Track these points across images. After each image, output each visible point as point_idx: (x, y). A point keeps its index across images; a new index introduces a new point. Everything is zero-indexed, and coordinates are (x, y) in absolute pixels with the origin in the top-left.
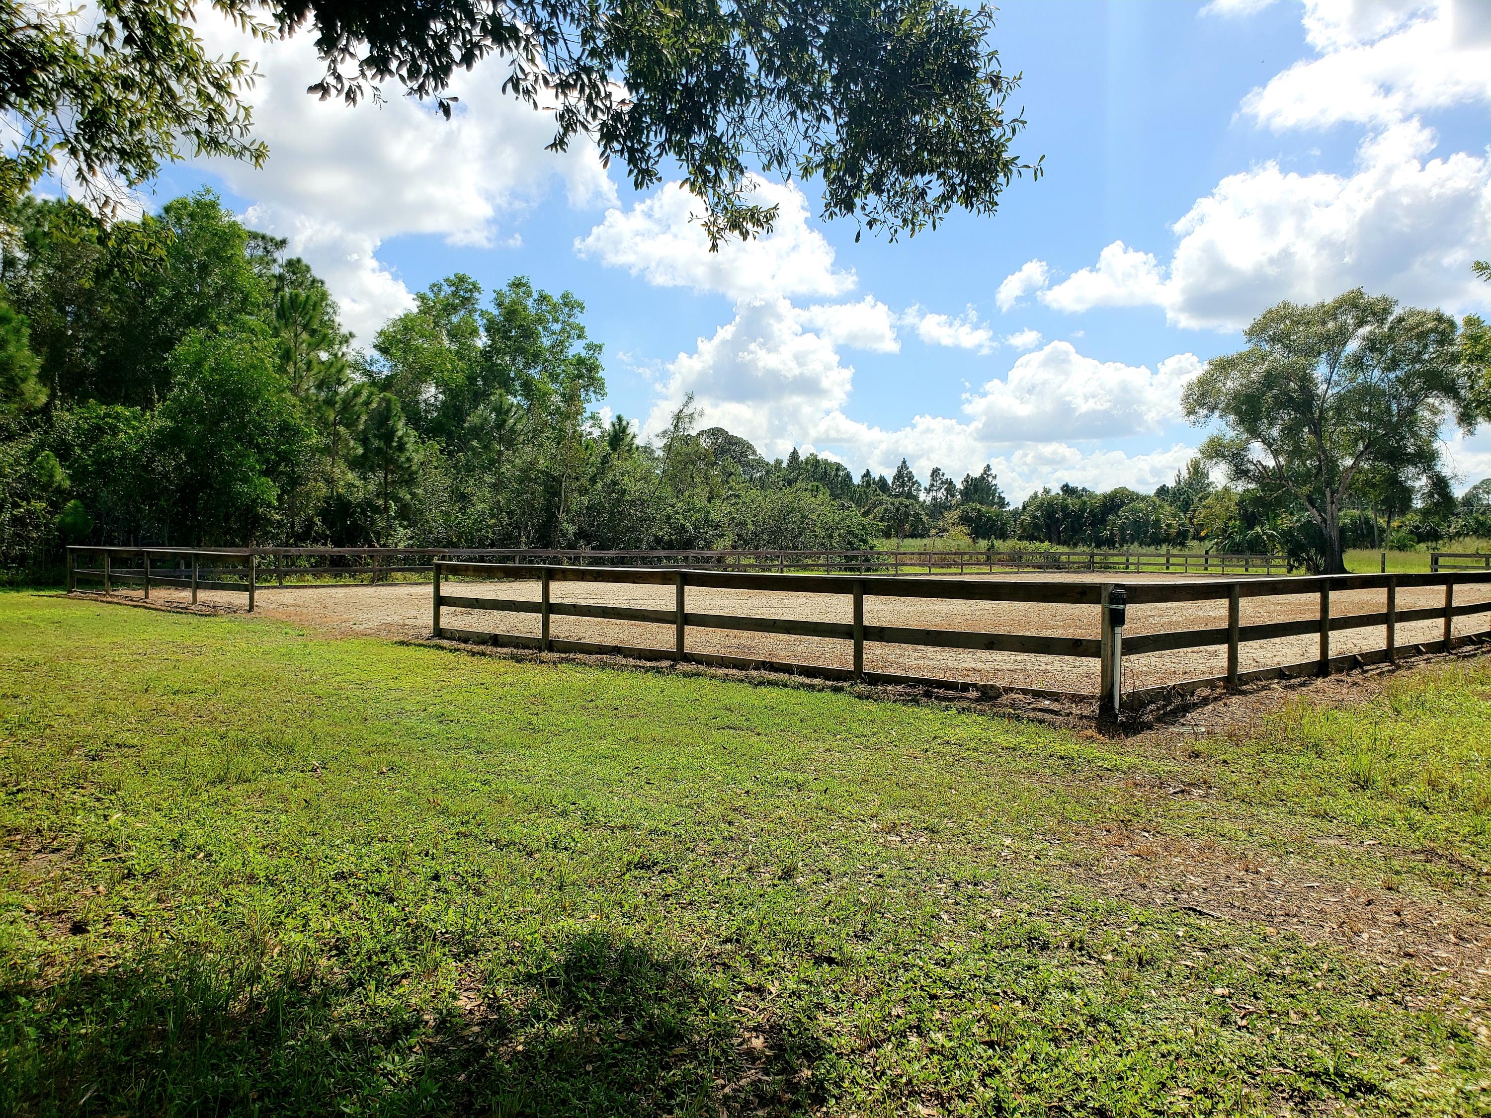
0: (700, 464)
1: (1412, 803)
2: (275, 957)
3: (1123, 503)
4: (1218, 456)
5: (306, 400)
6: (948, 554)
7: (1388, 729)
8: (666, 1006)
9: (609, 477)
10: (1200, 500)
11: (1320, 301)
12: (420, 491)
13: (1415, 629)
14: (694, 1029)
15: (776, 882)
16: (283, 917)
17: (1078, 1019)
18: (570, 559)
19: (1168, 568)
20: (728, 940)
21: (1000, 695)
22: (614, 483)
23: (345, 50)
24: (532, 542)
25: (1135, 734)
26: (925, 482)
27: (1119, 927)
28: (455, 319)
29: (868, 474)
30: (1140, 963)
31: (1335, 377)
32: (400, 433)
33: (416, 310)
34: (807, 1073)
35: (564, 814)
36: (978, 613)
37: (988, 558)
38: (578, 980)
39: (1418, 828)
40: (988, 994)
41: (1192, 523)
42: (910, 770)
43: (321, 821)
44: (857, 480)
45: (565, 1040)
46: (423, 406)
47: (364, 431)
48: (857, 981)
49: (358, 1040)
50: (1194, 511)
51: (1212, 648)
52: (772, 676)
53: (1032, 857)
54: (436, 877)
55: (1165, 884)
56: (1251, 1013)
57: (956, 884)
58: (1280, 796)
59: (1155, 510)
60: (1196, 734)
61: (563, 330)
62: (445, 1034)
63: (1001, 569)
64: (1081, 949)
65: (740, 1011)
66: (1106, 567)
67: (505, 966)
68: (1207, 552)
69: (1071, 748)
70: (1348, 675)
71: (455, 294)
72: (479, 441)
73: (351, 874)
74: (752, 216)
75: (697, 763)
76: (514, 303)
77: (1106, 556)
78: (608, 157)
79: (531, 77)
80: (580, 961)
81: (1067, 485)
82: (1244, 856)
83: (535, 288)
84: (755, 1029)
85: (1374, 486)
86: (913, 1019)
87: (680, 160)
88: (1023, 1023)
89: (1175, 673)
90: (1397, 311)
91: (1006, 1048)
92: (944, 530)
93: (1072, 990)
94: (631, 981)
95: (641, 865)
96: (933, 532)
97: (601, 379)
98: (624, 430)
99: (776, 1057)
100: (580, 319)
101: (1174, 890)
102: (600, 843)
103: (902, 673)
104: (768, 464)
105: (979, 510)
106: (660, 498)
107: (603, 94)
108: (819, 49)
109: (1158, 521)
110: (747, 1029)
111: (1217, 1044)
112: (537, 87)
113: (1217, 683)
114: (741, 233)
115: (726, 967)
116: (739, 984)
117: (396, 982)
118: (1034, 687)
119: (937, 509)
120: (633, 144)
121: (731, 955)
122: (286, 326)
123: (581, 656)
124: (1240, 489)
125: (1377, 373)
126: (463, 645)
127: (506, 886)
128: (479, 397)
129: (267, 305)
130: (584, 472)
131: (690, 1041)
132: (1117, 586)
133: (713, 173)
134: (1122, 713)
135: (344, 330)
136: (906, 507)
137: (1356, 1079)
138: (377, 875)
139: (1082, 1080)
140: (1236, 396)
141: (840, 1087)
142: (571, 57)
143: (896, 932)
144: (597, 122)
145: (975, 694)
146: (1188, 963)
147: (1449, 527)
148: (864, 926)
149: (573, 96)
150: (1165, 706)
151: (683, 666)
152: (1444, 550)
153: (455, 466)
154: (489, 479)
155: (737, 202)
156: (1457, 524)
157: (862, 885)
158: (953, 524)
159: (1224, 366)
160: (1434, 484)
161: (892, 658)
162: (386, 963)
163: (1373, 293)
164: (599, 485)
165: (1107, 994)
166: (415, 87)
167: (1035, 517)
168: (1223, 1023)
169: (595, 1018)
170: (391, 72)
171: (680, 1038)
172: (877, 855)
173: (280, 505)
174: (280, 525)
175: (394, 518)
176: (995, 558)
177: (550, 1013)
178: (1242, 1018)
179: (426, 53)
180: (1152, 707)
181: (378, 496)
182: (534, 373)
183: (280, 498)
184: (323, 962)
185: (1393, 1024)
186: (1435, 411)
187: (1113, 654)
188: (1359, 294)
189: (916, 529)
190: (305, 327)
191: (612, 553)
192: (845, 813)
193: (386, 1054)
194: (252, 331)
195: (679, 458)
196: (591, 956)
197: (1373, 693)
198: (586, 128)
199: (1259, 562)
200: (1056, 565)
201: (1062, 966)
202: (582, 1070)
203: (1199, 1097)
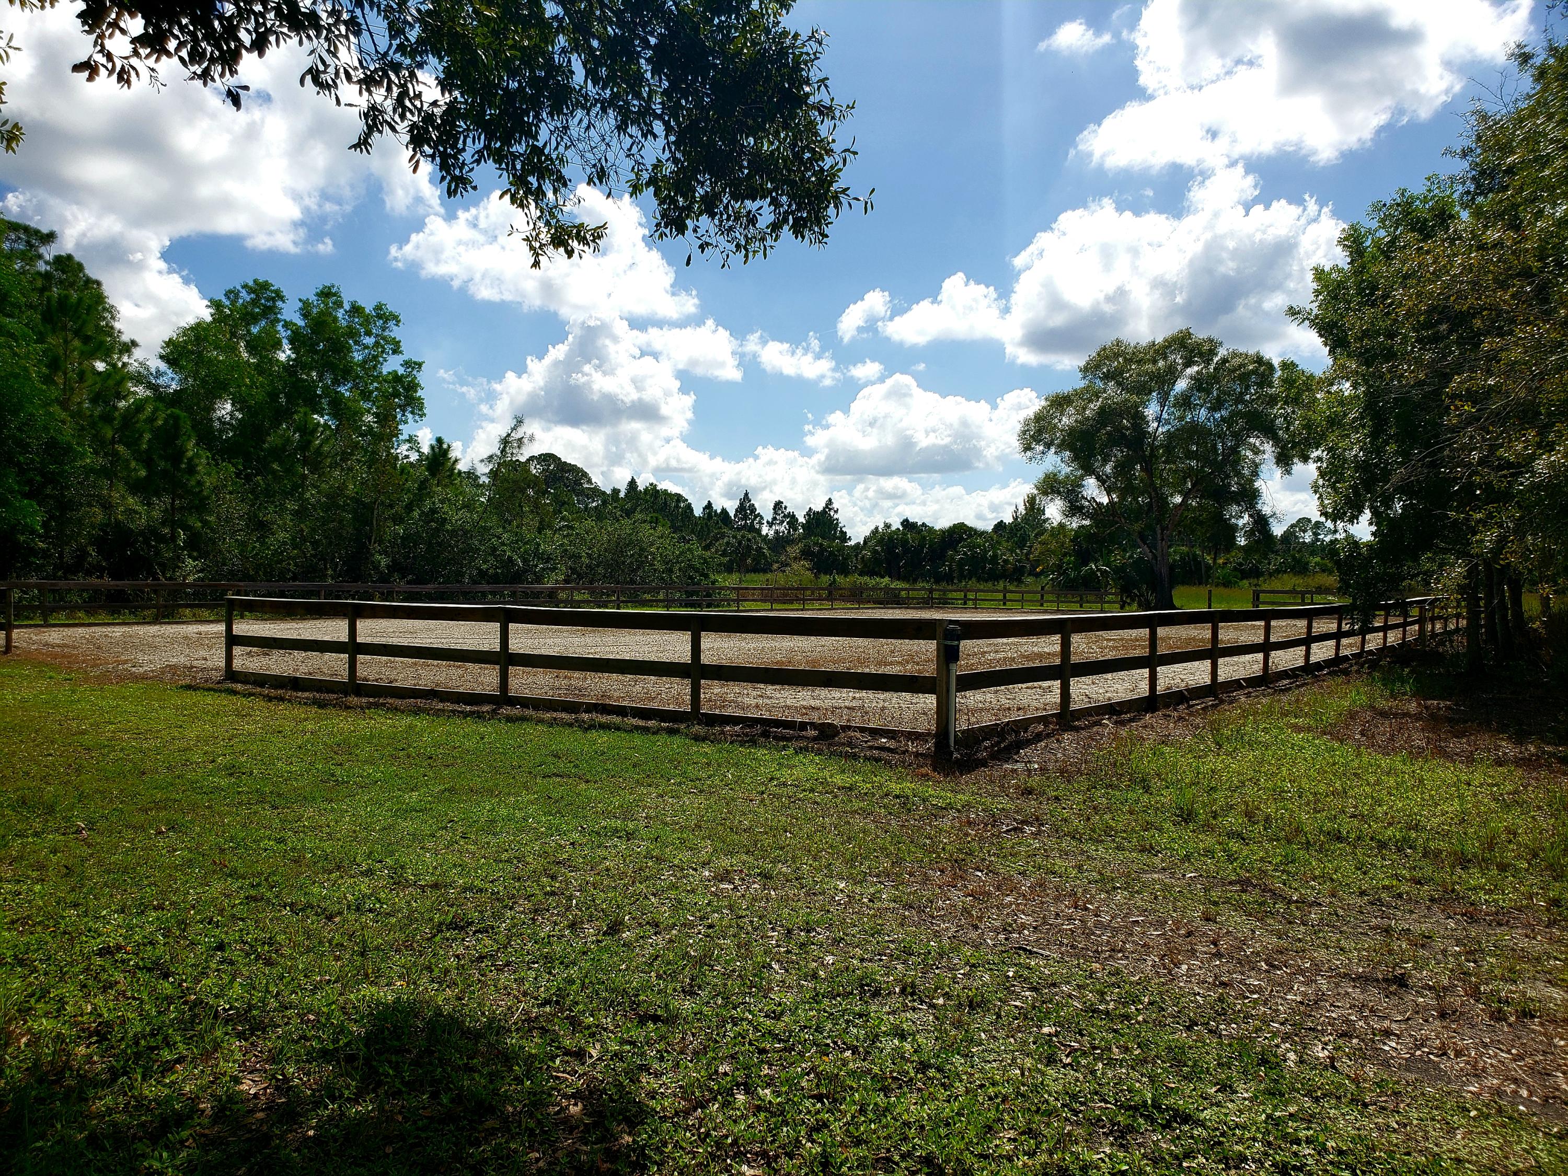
0: (531, 492)
1: (1231, 835)
2: (23, 1047)
3: (962, 539)
4: (1053, 492)
5: (77, 415)
6: (789, 589)
7: (1212, 762)
8: (476, 1076)
9: (428, 504)
10: (1036, 535)
11: (1151, 339)
12: (212, 519)
13: (1237, 663)
14: (508, 1099)
15: (600, 938)
16: (33, 1001)
17: (908, 1067)
18: (383, 594)
19: (1004, 604)
20: (547, 1002)
21: (838, 733)
22: (433, 511)
23: (115, 25)
24: (340, 576)
25: (969, 772)
26: (768, 515)
27: (950, 969)
28: (255, 330)
29: (709, 506)
30: (970, 1006)
31: (1165, 416)
32: (190, 454)
33: (209, 319)
34: (628, 1139)
35: (369, 873)
36: (818, 649)
37: (830, 593)
38: (379, 1053)
39: (1236, 859)
40: (817, 1045)
41: (1028, 559)
42: (744, 814)
43: (85, 890)
44: (698, 512)
45: (363, 1120)
46: (217, 424)
47: (147, 451)
48: (683, 1038)
49: (119, 1137)
50: (1031, 547)
51: (1046, 684)
52: (604, 719)
53: (865, 900)
54: (221, 947)
55: (997, 924)
56: (1076, 1050)
57: (789, 931)
58: (1108, 830)
59: (993, 547)
60: (1029, 771)
61: (377, 344)
62: (223, 1123)
63: (842, 605)
64: (912, 994)
65: (558, 1078)
66: (943, 603)
67: (297, 1042)
68: (1043, 588)
69: (908, 786)
70: (1175, 710)
71: (254, 302)
72: (280, 465)
73: (119, 948)
74: (578, 233)
75: (519, 814)
76: (321, 313)
77: (945, 591)
78: (418, 162)
79: (331, 70)
80: (383, 1032)
81: (906, 520)
82: (1073, 894)
83: (347, 298)
84: (573, 1096)
85: (1201, 523)
86: (740, 1075)
87: (499, 169)
88: (852, 1074)
89: (1009, 709)
90: (1222, 352)
91: (835, 1100)
92: (787, 565)
93: (903, 1037)
94: (439, 1051)
95: (453, 926)
96: (775, 566)
97: (420, 398)
98: (445, 453)
99: (595, 1125)
100: (395, 332)
101: (1005, 930)
102: (408, 903)
103: (739, 713)
104: (604, 493)
105: (821, 545)
106: (484, 528)
107: (412, 94)
108: (649, 60)
109: (995, 556)
110: (565, 1096)
111: (1042, 1083)
112: (338, 81)
113: (1050, 719)
114: (567, 251)
115: (544, 1031)
116: (558, 1048)
117: (168, 1067)
118: (871, 725)
119: (779, 542)
120: (445, 149)
121: (550, 1018)
122: (54, 331)
123: (390, 701)
124: (1074, 525)
125: (1203, 412)
126: (259, 689)
127: (302, 954)
128: (282, 414)
129: (31, 306)
130: (398, 499)
131: (502, 1113)
132: (951, 622)
133: (535, 185)
134: (957, 750)
135: (125, 338)
136: (749, 540)
137: (1172, 1109)
138: (149, 948)
139: (910, 1128)
140: (1072, 431)
141: (662, 1153)
142: (377, 51)
143: (725, 984)
144: (406, 123)
145: (812, 733)
146: (1018, 1003)
147: (1269, 564)
148: (692, 980)
149: (379, 95)
150: (998, 743)
151: (506, 711)
152: (1265, 587)
153: (253, 492)
154: (291, 505)
155: (560, 216)
156: (1276, 561)
157: (691, 937)
158: (795, 558)
159: (1060, 402)
160: (1255, 522)
161: (731, 696)
162: (157, 1048)
163: (1200, 334)
164: (416, 514)
165: (937, 1039)
166: (199, 72)
167: (875, 552)
168: (1049, 1062)
169: (397, 1094)
170: (169, 54)
171: (491, 1110)
172: (708, 904)
173: (46, 532)
174: (45, 554)
175: (183, 549)
176: (836, 594)
177: (347, 1092)
178: (1067, 1056)
179: (210, 36)
180: (987, 743)
181: (163, 524)
182: (344, 390)
183: (45, 525)
184: (82, 1050)
185: (1208, 1053)
186: (1256, 451)
187: (948, 691)
188: (1189, 335)
189: (758, 563)
190: (77, 333)
191: (430, 587)
192: (676, 862)
193: (153, 1151)
194: (12, 336)
195: (506, 485)
196: (395, 1027)
197: (1197, 727)
198: (393, 129)
199: (1092, 598)
200: (894, 600)
201: (893, 1012)
202: (381, 1153)
203: (1023, 1138)
